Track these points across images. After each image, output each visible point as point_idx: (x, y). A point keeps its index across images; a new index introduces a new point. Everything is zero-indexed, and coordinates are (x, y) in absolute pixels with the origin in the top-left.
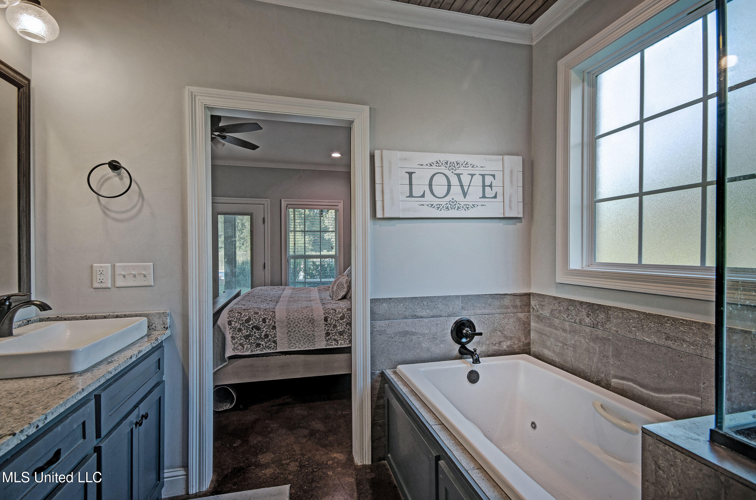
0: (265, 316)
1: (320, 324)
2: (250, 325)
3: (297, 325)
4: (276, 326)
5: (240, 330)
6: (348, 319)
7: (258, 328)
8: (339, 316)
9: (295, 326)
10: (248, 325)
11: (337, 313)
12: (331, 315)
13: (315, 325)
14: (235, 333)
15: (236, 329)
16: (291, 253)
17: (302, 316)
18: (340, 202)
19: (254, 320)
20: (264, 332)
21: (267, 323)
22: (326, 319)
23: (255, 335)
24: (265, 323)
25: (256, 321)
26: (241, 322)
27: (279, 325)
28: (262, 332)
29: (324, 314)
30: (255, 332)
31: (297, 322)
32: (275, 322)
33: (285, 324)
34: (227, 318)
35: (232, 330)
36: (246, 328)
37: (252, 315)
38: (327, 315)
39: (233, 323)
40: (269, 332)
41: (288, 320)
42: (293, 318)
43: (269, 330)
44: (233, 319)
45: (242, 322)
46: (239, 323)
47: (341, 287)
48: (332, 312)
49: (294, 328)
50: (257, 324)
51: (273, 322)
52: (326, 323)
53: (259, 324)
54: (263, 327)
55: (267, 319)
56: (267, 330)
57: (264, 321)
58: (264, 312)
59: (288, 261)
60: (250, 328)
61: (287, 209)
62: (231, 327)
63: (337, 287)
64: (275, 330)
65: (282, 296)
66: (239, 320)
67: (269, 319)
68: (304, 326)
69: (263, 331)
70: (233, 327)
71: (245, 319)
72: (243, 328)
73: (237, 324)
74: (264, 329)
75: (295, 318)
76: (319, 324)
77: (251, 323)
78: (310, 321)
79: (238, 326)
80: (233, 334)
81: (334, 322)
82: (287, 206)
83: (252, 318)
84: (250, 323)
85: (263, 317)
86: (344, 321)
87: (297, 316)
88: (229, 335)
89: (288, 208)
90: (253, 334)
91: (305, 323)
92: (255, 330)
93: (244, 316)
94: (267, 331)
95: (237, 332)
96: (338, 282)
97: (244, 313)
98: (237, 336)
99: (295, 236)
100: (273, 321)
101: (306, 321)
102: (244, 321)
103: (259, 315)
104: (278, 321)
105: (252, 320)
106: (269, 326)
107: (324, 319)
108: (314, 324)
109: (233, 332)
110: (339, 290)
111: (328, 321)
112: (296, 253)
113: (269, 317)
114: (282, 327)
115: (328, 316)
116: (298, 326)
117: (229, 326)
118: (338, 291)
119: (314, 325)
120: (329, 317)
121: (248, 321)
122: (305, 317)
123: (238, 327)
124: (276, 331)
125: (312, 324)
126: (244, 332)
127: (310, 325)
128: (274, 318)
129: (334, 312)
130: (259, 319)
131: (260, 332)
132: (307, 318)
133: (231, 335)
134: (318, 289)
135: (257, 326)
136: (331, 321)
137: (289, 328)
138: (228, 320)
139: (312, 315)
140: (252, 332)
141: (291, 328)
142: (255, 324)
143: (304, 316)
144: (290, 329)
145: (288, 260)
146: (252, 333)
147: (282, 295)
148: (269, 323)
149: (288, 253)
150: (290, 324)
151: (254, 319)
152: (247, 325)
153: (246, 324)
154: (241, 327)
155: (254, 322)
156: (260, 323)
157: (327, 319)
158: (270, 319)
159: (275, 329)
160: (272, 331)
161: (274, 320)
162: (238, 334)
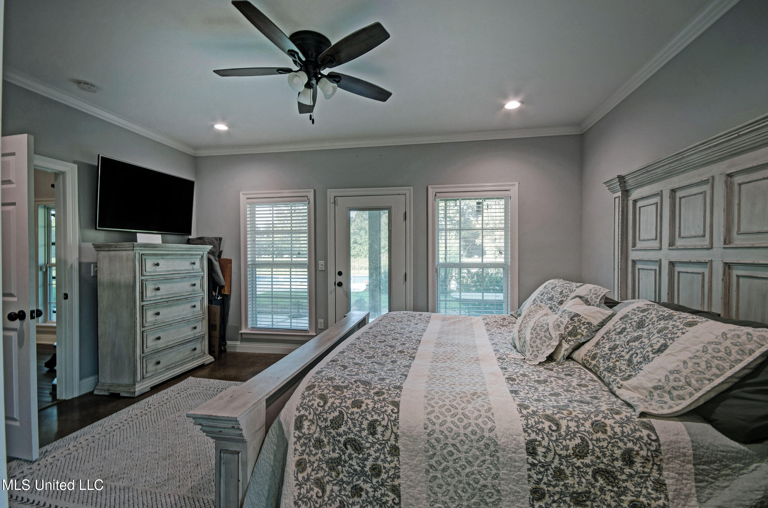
0: (376, 417)
1: (515, 461)
2: (339, 435)
3: (451, 454)
4: (400, 447)
5: (319, 443)
6: (598, 458)
7: (358, 448)
8: (572, 444)
9: (447, 456)
10: (337, 433)
11: (563, 434)
12: (546, 439)
13: (501, 459)
14: (308, 450)
15: (310, 441)
16: (441, 261)
17: (465, 428)
18: (513, 185)
19: (350, 423)
20: (371, 459)
21: (379, 436)
22: (531, 448)
23: (350, 462)
24: (373, 434)
25: (355, 426)
26: (323, 425)
27: (408, 445)
28: (366, 459)
29: (525, 431)
30: (350, 455)
31: (453, 445)
32: (397, 437)
33: (422, 445)
34: (298, 409)
35: (302, 441)
36: (331, 440)
37: (348, 408)
38: (533, 436)
39: (306, 424)
40: (382, 460)
41: (429, 435)
42: (442, 432)
43: (382, 457)
44: (307, 414)
45: (324, 423)
46: (318, 425)
47: (542, 334)
48: (547, 429)
49: (445, 459)
50: (356, 435)
51: (393, 436)
52: (531, 460)
53: (361, 437)
54: (368, 445)
55: (380, 424)
56: (378, 454)
57: (372, 426)
58: (375, 402)
59: (436, 272)
60: (339, 441)
61: (436, 199)
62: (301, 435)
63: (532, 334)
64: (396, 459)
65: (423, 339)
66: (320, 418)
67: (383, 426)
68: (471, 459)
69: (369, 455)
70: (304, 434)
71: (331, 417)
72: (326, 441)
73: (313, 428)
74: (372, 451)
75: (447, 433)
76: (510, 458)
77: (344, 431)
78: (487, 446)
79: (315, 433)
80: (302, 454)
81: (556, 461)
82: (436, 195)
83: (345, 417)
84: (341, 430)
85: (370, 419)
86: (587, 460)
87: (452, 426)
88: (292, 456)
89: (438, 198)
90: (347, 459)
91: (474, 450)
92: (350, 450)
93: (329, 408)
94: (377, 459)
95: (312, 449)
96: (533, 321)
97: (333, 399)
98: (312, 459)
99: (446, 236)
100: (392, 432)
101: (475, 444)
102: (329, 423)
103: (362, 411)
104: (404, 433)
105: (347, 422)
106: (383, 444)
107: (527, 449)
108: (498, 457)
109: (304, 448)
110: (538, 341)
111: (536, 454)
112: (448, 260)
113: (383, 419)
114: (414, 453)
115: (539, 439)
116: (455, 456)
117: (297, 433)
118: (535, 342)
119: (498, 461)
120: (540, 445)
121: (337, 423)
122: (474, 433)
123: (315, 436)
124: (398, 460)
125: (491, 456)
126: (327, 449)
127: (487, 457)
128: (395, 425)
129: (554, 428)
130: (362, 423)
131: (361, 456)
132: (478, 436)
133: (297, 458)
134: (486, 322)
135: (355, 440)
136: (545, 457)
137: (431, 457)
138: (298, 414)
139: (491, 430)
140: (344, 454)
141: (435, 459)
142: (352, 436)
143: (470, 429)
144: (433, 462)
145: (437, 270)
146: (343, 456)
147: (425, 334)
148: (383, 435)
149: (436, 259)
150: (433, 447)
151: (352, 419)
152: (334, 432)
153: (332, 431)
154: (323, 437)
155: (349, 429)
156: (364, 433)
157: (534, 449)
158: (386, 427)
159: (398, 455)
160: (389, 459)
161: (395, 430)
162: (314, 452)
